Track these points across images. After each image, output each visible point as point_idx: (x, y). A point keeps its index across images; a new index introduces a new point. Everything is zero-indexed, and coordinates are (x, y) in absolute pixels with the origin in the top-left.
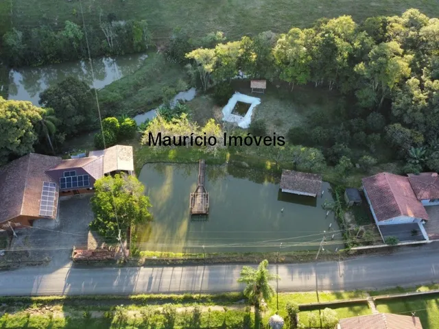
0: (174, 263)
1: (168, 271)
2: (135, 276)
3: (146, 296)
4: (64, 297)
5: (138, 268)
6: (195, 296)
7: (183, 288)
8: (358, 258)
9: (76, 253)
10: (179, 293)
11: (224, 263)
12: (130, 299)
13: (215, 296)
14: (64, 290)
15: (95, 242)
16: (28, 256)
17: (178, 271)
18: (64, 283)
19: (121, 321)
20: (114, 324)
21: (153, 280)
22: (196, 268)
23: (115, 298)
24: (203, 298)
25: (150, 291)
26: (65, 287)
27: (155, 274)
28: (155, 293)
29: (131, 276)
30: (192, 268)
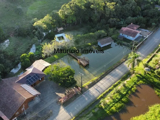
0: (98, 81)
1: (99, 84)
2: (90, 92)
3: (102, 95)
4: (74, 118)
5: (88, 90)
6: (116, 84)
7: (109, 84)
8: (139, 49)
9: (61, 101)
10: (110, 87)
11: (111, 71)
12: (98, 99)
13: (121, 79)
14: (71, 116)
15: (62, 94)
16: (40, 118)
17: (101, 81)
18: (68, 114)
19: (106, 105)
20: (105, 108)
21: (98, 89)
22: (105, 77)
23: (93, 103)
24: (118, 83)
25: (101, 93)
26: (70, 115)
27: (96, 87)
28: (104, 92)
29: (89, 93)
30: (104, 78)
